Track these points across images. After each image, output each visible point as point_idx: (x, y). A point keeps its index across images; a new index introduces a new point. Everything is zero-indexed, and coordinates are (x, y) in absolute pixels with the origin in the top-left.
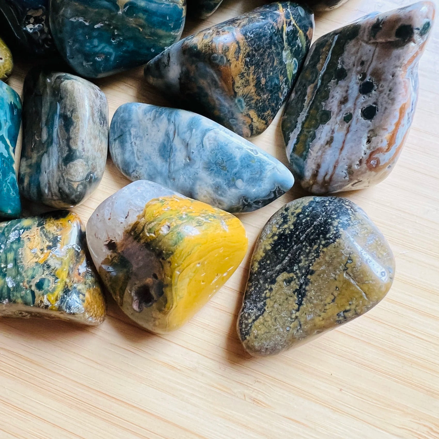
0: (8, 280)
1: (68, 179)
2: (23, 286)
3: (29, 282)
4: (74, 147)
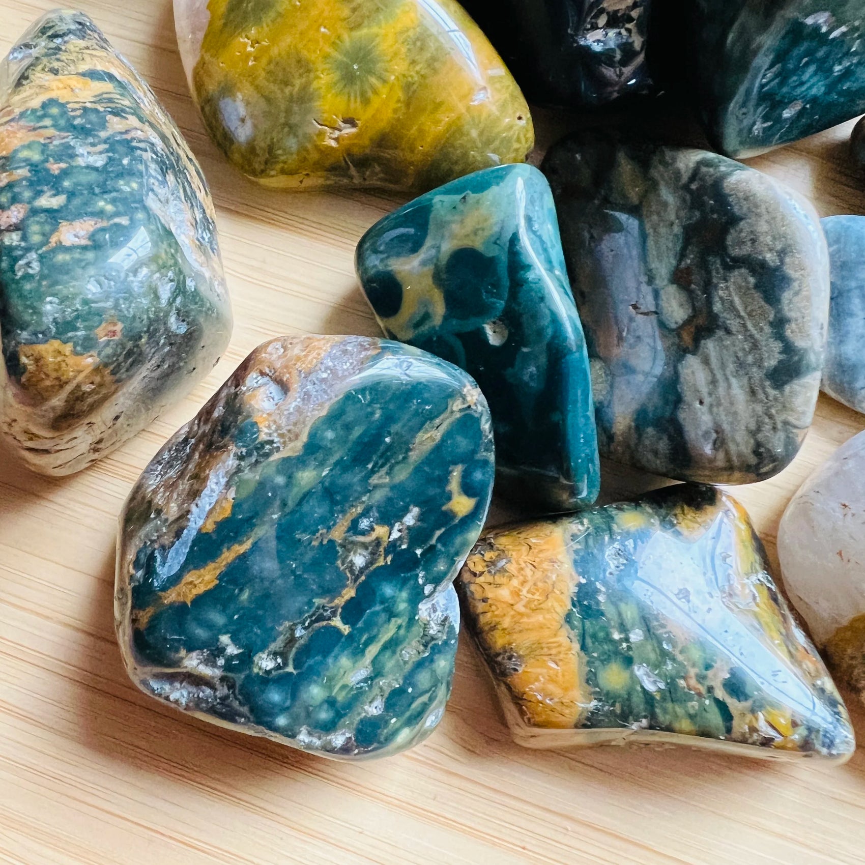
0: (640, 671)
1: (786, 423)
2: (690, 689)
3: (701, 678)
4: (800, 343)
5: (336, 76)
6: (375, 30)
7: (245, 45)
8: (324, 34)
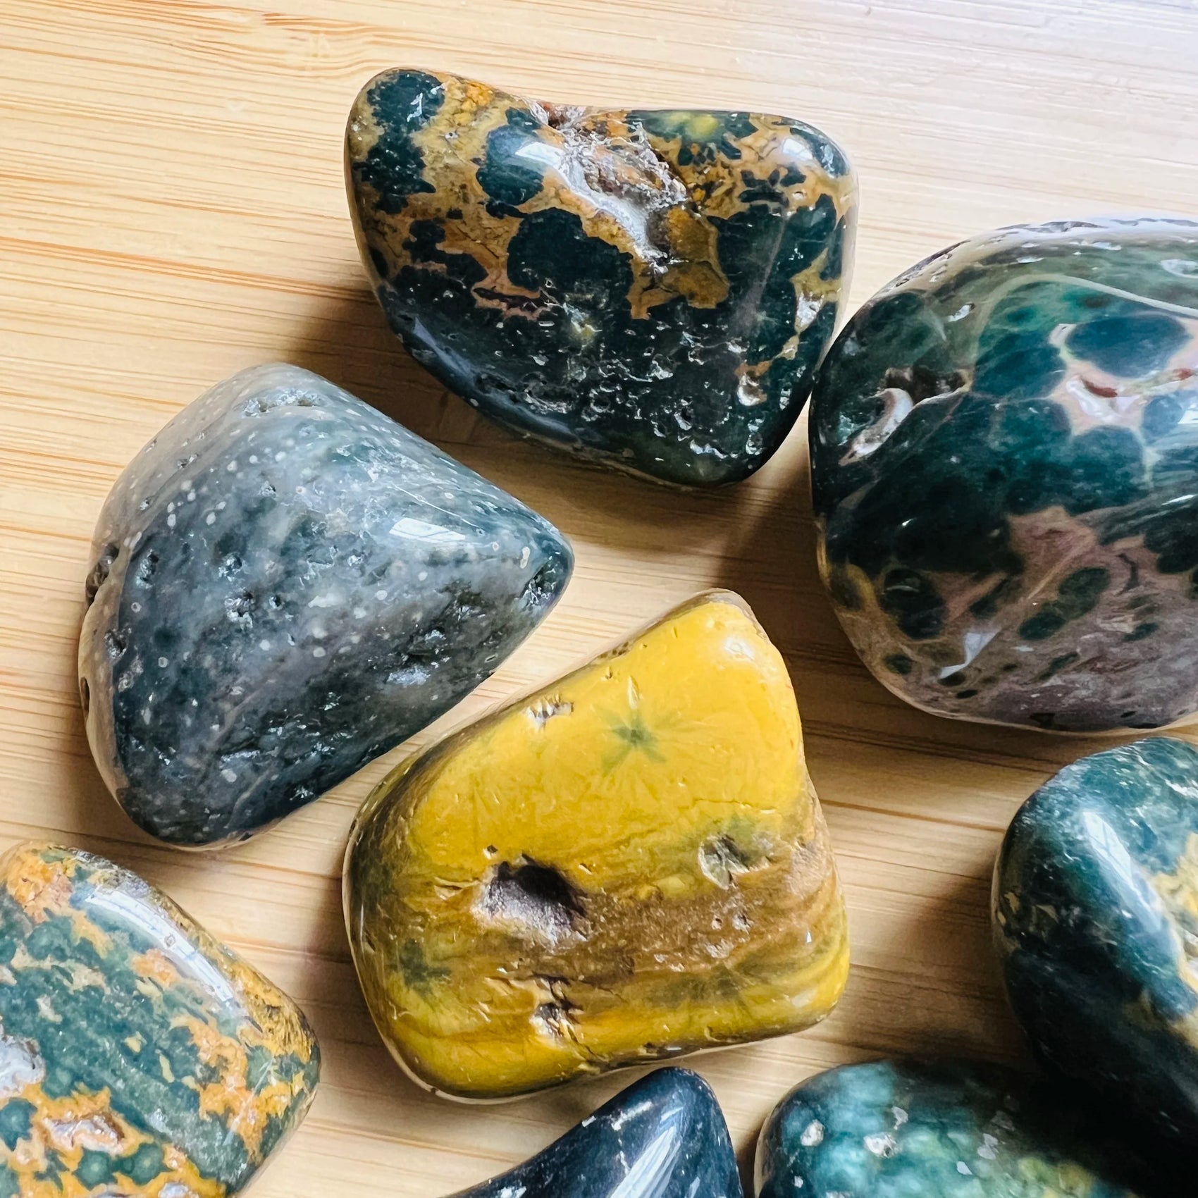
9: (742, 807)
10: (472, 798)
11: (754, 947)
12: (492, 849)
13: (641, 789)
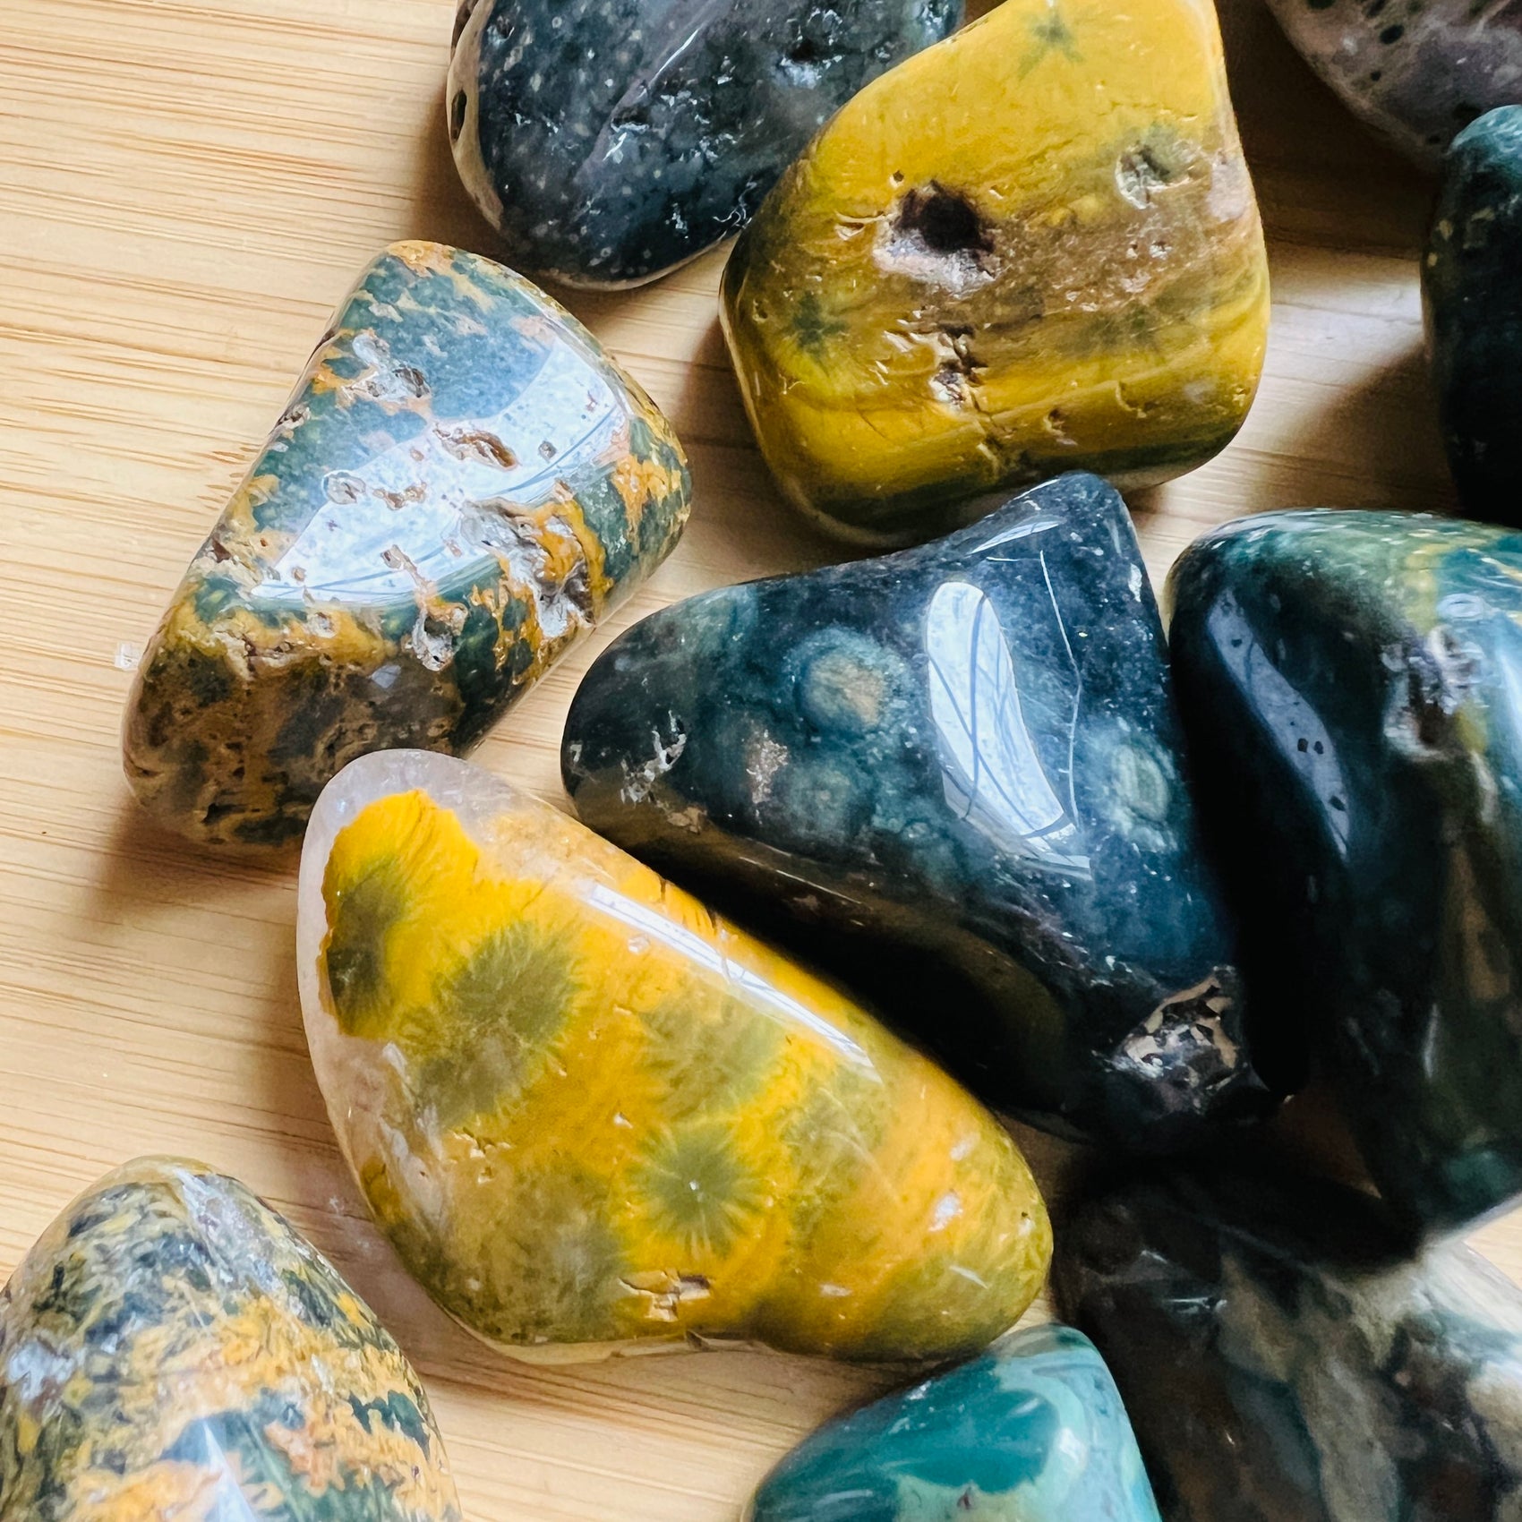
5: (657, 1203)
6: (722, 1117)
7: (468, 1146)
8: (623, 1131)
9: (1163, 112)
10: (882, 117)
11: (1172, 277)
12: (898, 177)
13: (1057, 95)
